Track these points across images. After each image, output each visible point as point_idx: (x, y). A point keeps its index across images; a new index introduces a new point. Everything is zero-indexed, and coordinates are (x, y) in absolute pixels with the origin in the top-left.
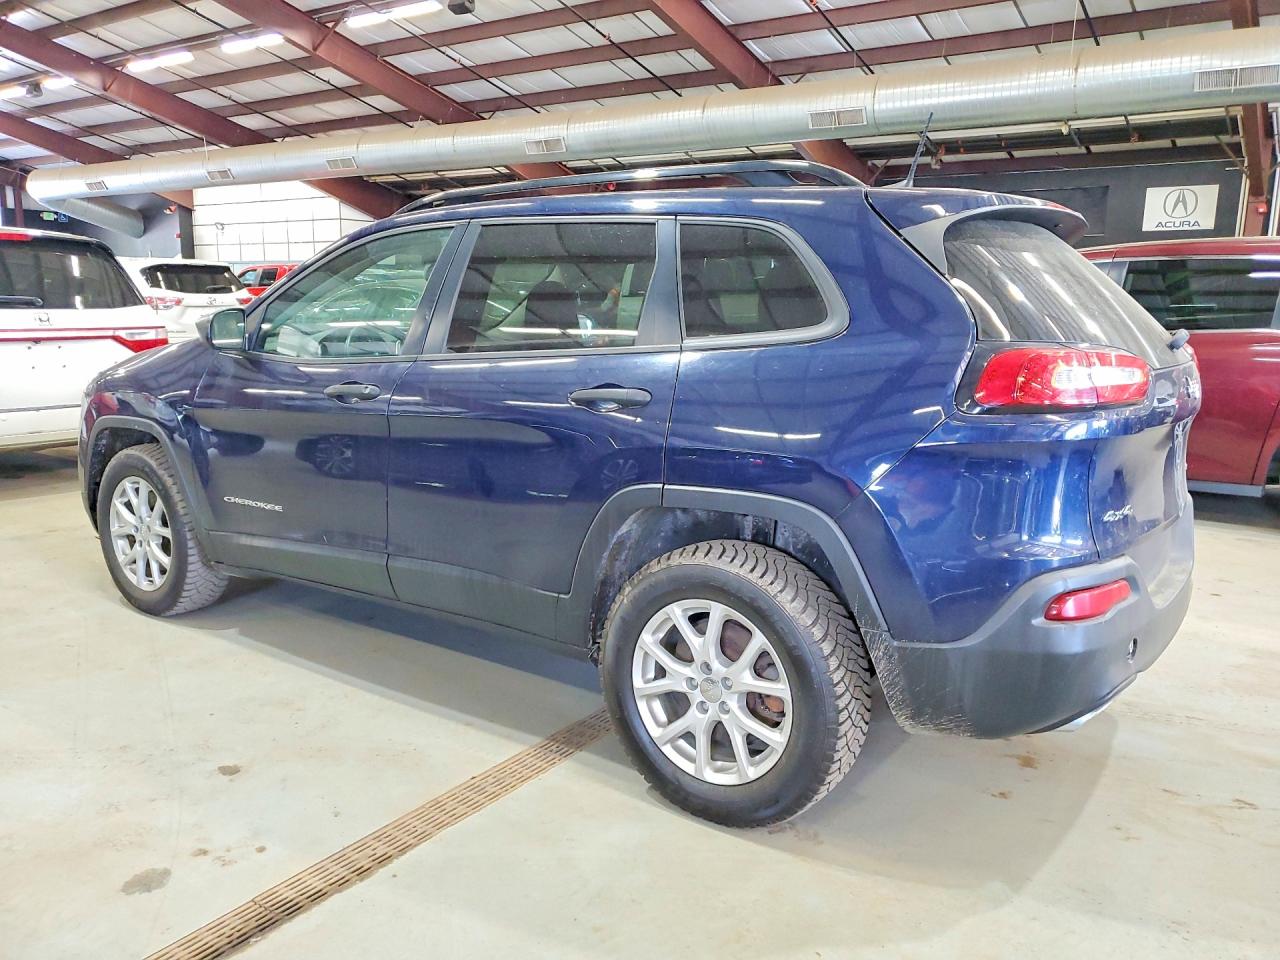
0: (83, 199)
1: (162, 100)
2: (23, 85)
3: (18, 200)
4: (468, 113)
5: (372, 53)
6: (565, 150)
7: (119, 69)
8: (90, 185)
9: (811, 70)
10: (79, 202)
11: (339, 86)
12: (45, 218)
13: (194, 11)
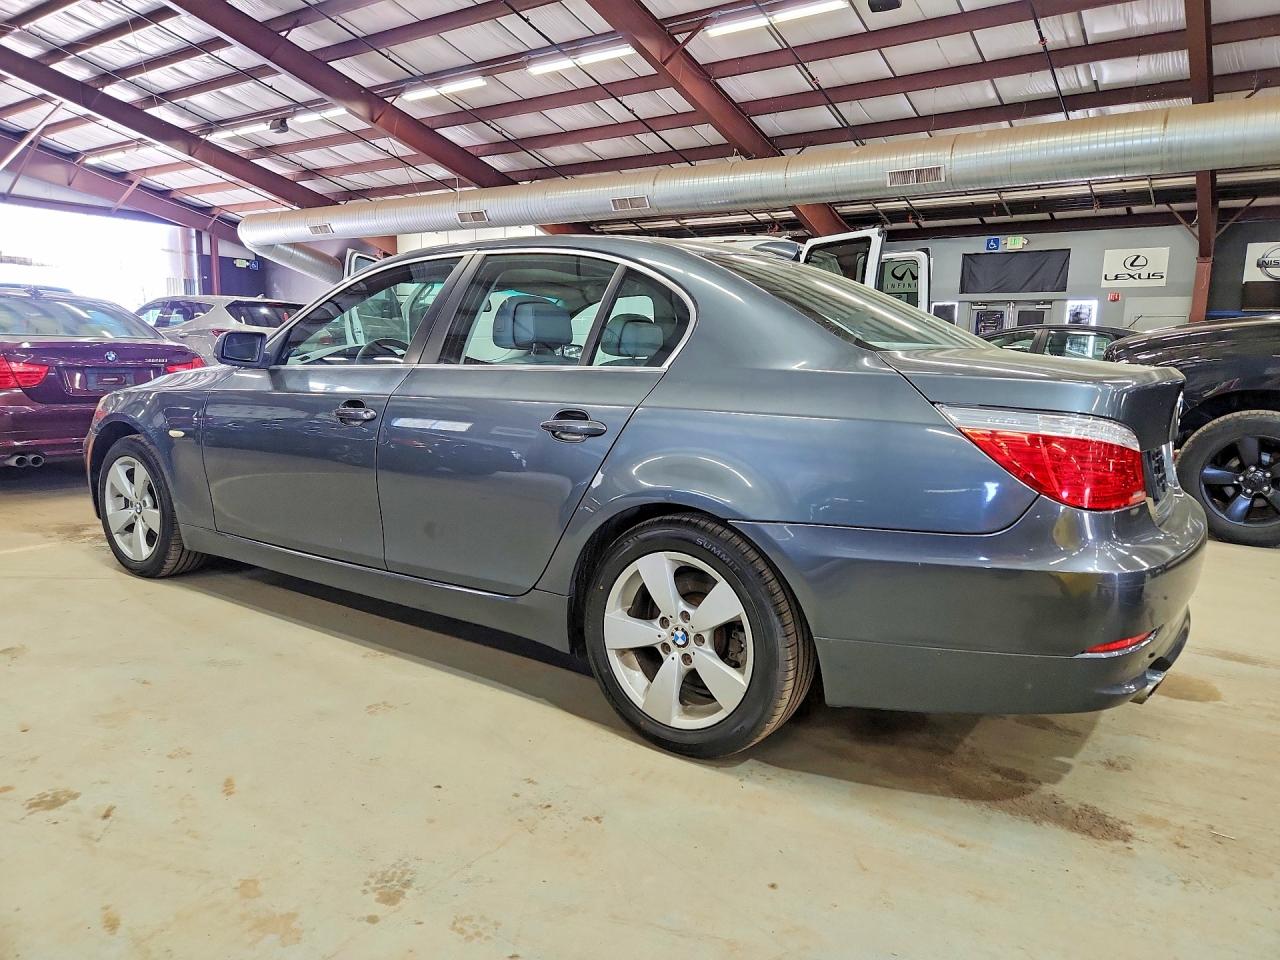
0: (285, 244)
1: (423, 136)
2: (266, 121)
3: (214, 246)
4: (771, 147)
5: (707, 74)
6: (943, 180)
7: (389, 100)
8: (315, 229)
9: (1265, 85)
10: (287, 249)
11: (642, 118)
12: (238, 265)
13: (526, 20)
